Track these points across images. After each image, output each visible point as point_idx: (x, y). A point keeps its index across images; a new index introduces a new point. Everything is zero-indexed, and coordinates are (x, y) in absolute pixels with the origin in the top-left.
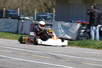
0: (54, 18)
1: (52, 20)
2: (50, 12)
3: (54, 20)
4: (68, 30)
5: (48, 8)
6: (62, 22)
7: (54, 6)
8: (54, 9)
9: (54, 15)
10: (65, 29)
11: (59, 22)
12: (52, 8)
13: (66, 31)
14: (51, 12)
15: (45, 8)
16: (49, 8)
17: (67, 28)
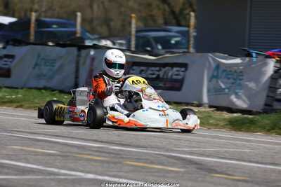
0: (192, 42)
1: (186, 50)
2: (179, 25)
3: (192, 50)
4: (240, 80)
5: (173, 12)
6: (217, 54)
7: (191, 5)
8: (192, 14)
9: (193, 33)
10: (229, 79)
11: (210, 54)
12: (187, 12)
13: (233, 83)
14: (183, 23)
15: (165, 10)
16: (177, 9)
17: (235, 74)
